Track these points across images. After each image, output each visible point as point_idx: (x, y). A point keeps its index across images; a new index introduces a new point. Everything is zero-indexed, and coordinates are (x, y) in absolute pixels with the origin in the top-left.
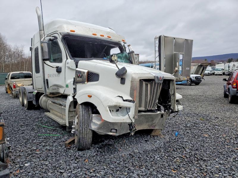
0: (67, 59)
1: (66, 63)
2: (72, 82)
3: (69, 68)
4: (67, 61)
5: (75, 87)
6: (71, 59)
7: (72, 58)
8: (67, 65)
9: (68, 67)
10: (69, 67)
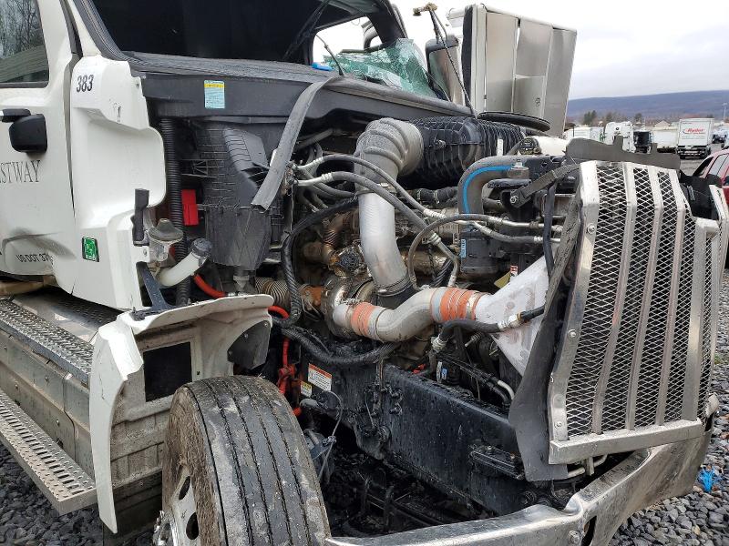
0: (78, 52)
1: (75, 84)
2: (128, 225)
3: (96, 119)
4: (82, 68)
5: (147, 260)
6: (106, 54)
7: (113, 48)
8: (78, 99)
9: (85, 111)
10: (98, 112)
